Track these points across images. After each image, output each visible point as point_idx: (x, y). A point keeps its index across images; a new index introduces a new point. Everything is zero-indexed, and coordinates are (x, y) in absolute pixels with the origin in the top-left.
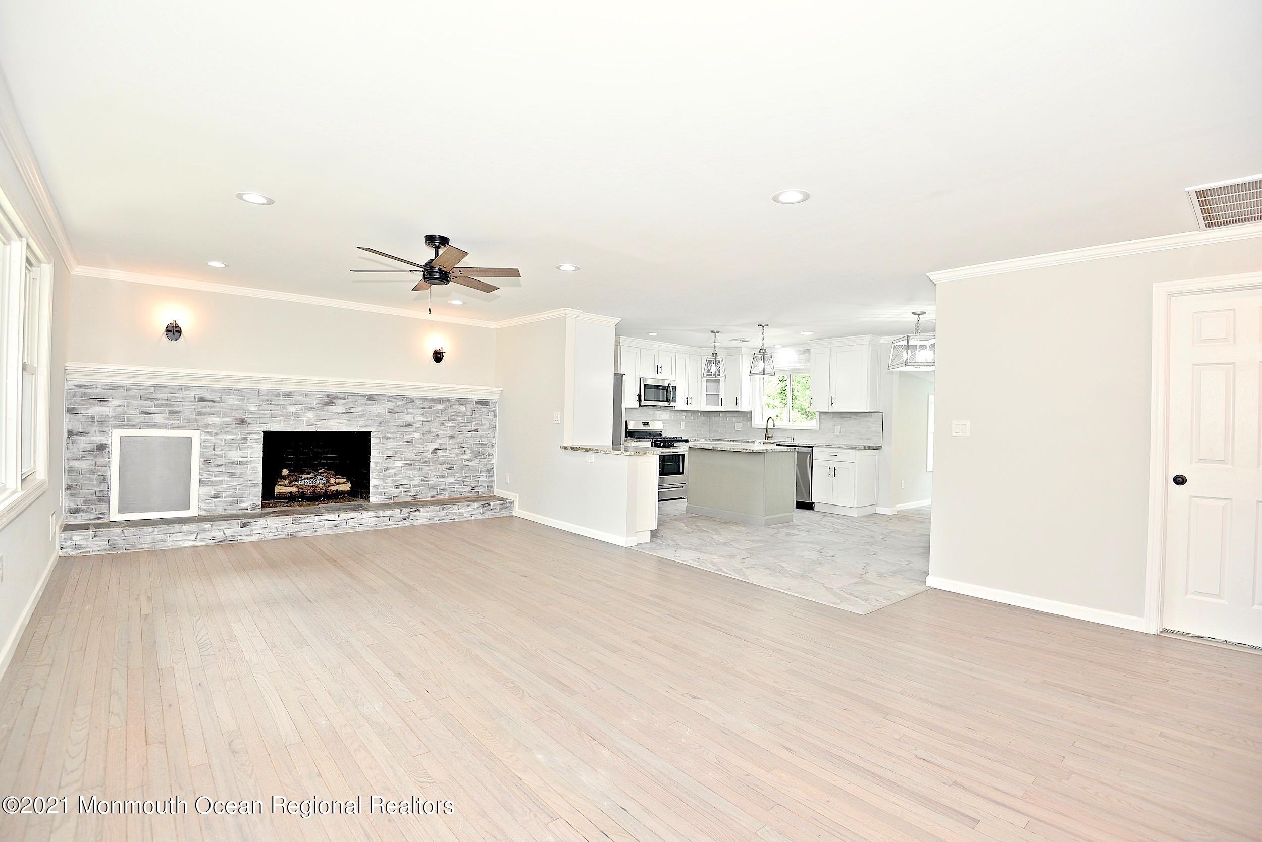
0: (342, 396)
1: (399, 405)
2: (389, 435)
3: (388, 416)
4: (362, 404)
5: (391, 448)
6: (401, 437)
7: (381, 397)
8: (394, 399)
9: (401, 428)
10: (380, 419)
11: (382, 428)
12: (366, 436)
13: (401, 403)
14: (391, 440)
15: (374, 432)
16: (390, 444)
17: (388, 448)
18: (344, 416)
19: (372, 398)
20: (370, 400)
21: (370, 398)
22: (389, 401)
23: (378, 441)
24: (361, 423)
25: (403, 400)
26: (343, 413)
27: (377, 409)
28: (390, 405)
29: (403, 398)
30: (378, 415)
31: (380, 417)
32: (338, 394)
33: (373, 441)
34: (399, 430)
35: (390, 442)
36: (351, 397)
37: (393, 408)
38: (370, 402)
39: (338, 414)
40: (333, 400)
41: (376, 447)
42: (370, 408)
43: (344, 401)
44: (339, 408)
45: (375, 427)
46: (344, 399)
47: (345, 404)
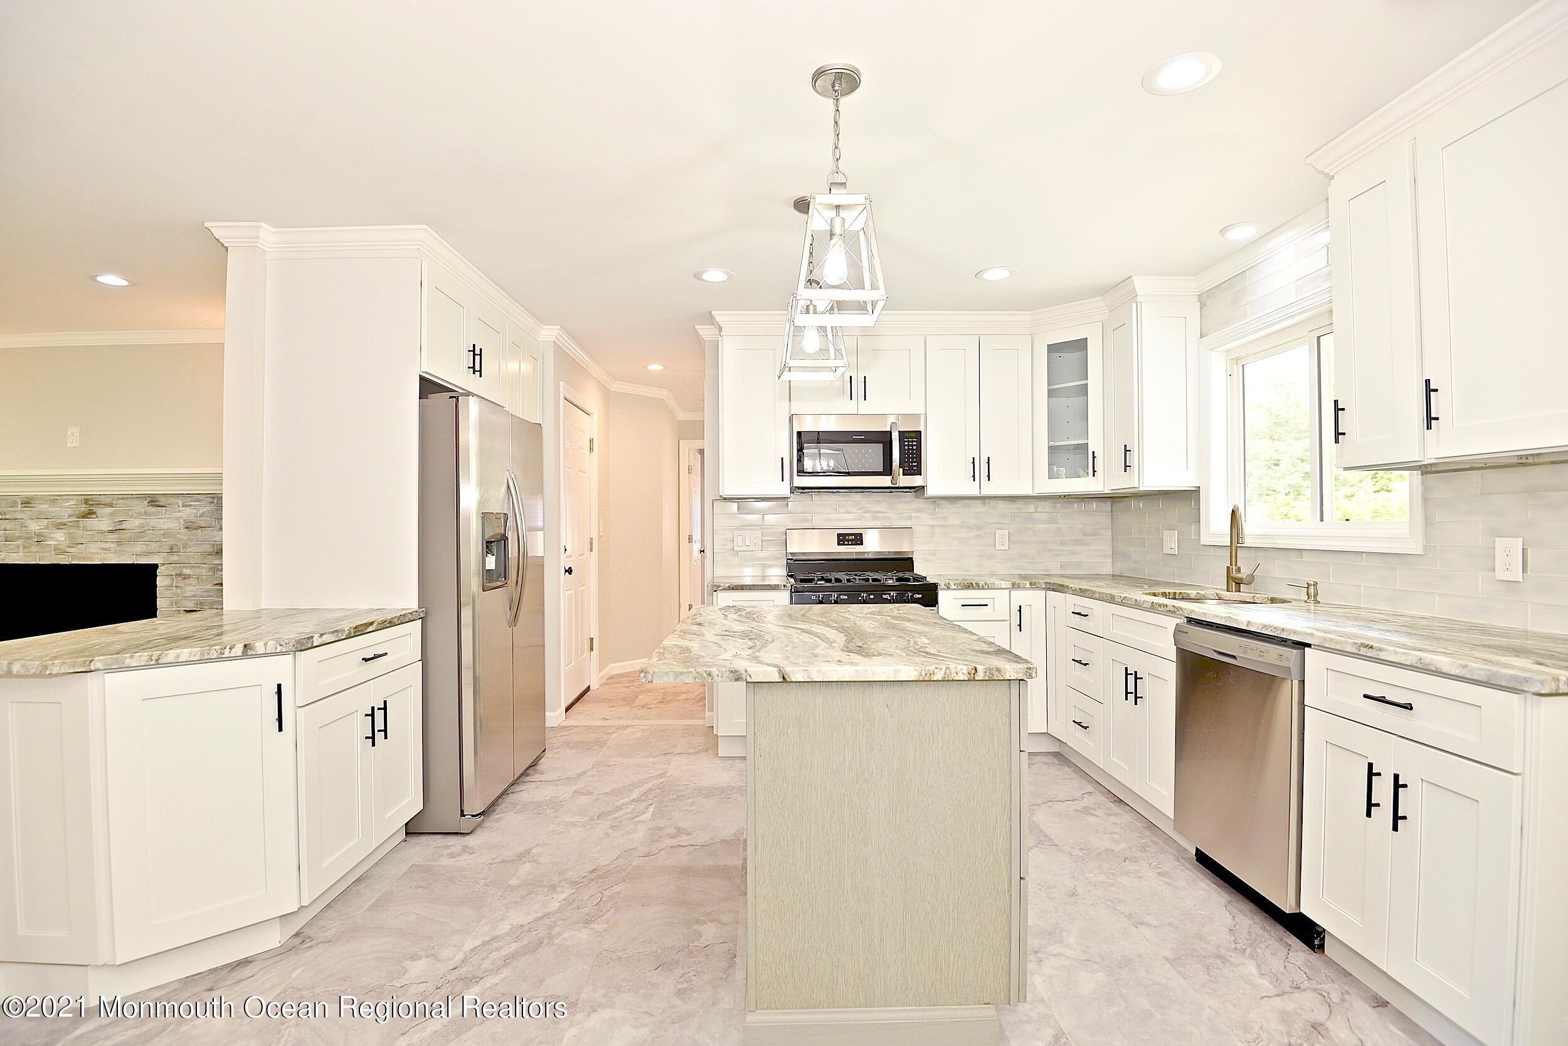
0: (108, 500)
1: (204, 513)
2: (187, 571)
3: (184, 535)
4: (140, 514)
5: (193, 596)
6: (210, 573)
7: (171, 500)
8: (195, 501)
9: (210, 557)
10: (171, 541)
11: (174, 558)
12: (151, 570)
13: (206, 509)
14: (191, 581)
15: (163, 564)
16: (191, 588)
17: (186, 595)
18: (112, 536)
19: (156, 501)
20: (152, 506)
21: (154, 501)
22: (187, 506)
23: (168, 582)
24: (139, 548)
25: (211, 503)
26: (111, 532)
27: (168, 521)
28: (187, 513)
29: (211, 500)
30: (167, 534)
31: (170, 537)
32: (102, 498)
33: (160, 582)
34: (205, 561)
35: (190, 585)
36: (121, 501)
37: (193, 519)
38: (154, 509)
39: (102, 532)
40: (94, 509)
41: (167, 593)
42: (153, 522)
43: (111, 510)
44: (102, 523)
45: (162, 555)
46: (111, 505)
47: (112, 514)
